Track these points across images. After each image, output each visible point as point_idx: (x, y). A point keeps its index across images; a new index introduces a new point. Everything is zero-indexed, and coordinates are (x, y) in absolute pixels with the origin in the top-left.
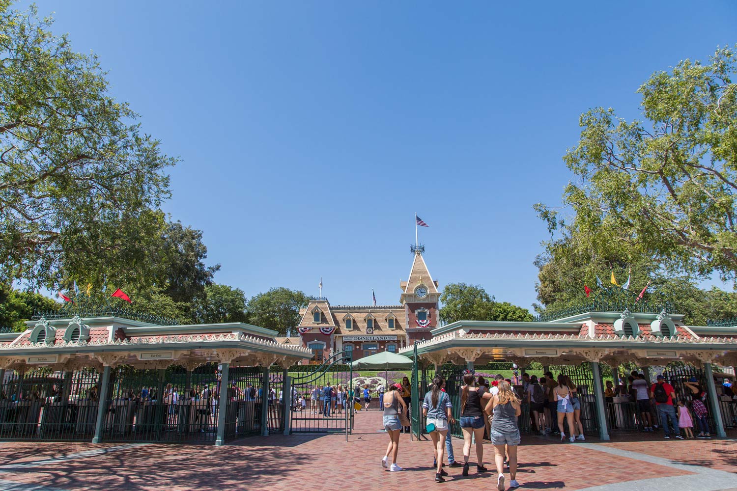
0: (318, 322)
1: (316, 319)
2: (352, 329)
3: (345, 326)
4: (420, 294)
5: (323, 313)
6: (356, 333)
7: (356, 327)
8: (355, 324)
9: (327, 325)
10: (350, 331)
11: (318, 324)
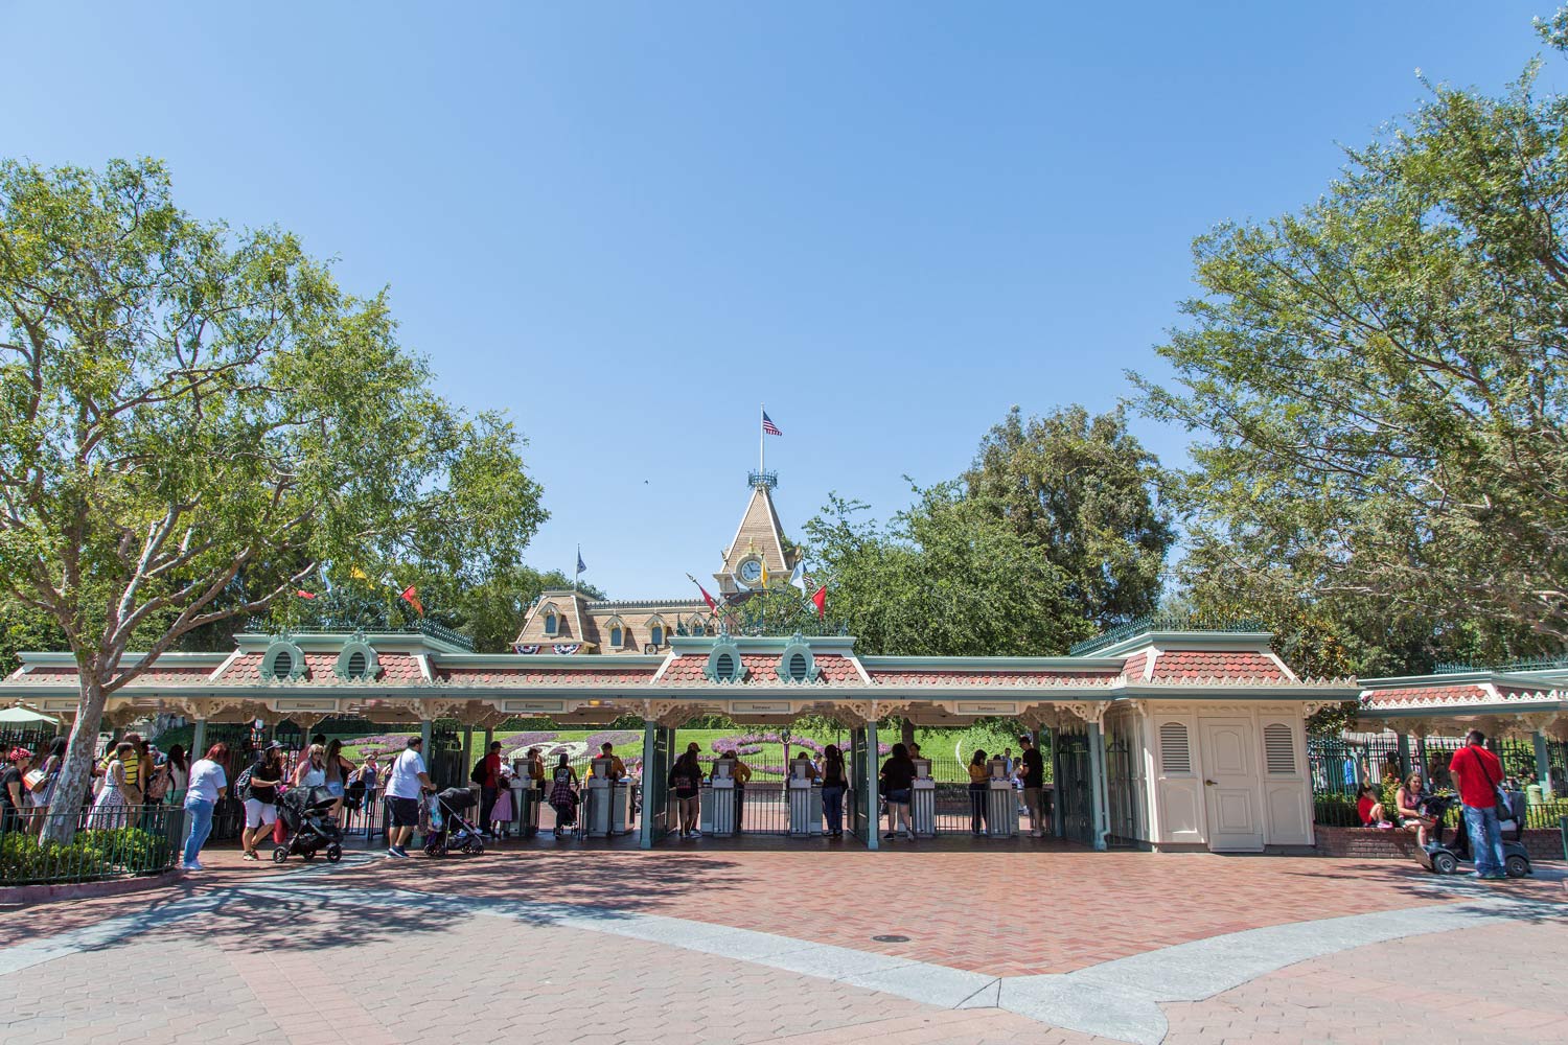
0: (552, 635)
1: (550, 629)
2: (622, 647)
3: (610, 641)
4: (749, 574)
5: (563, 618)
6: (630, 654)
7: (630, 643)
8: (630, 637)
9: (569, 640)
10: (617, 651)
11: (552, 638)
